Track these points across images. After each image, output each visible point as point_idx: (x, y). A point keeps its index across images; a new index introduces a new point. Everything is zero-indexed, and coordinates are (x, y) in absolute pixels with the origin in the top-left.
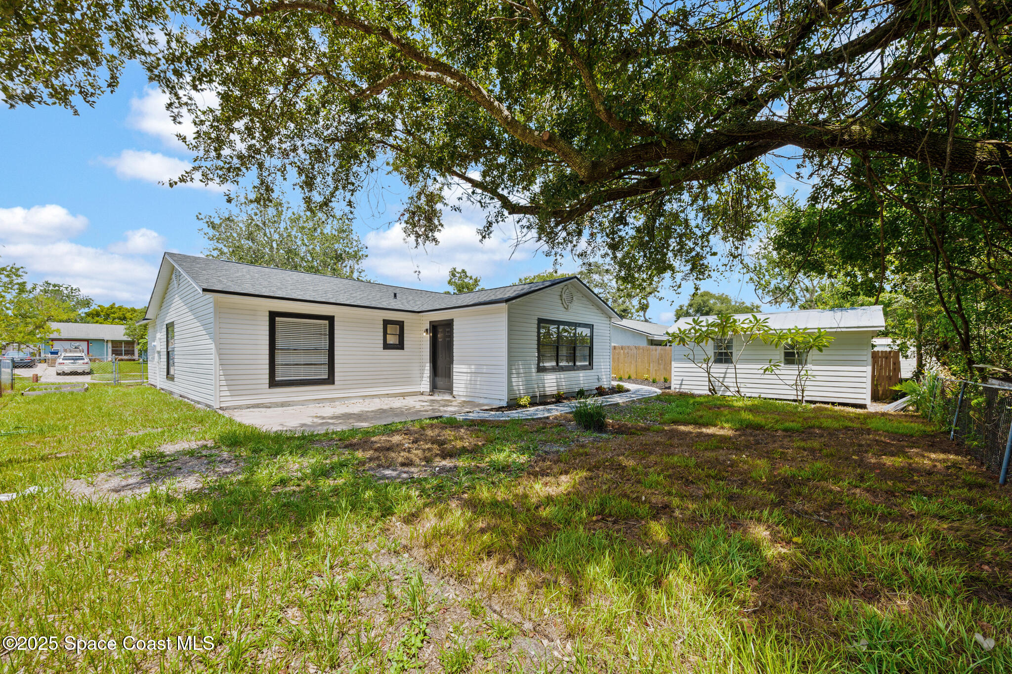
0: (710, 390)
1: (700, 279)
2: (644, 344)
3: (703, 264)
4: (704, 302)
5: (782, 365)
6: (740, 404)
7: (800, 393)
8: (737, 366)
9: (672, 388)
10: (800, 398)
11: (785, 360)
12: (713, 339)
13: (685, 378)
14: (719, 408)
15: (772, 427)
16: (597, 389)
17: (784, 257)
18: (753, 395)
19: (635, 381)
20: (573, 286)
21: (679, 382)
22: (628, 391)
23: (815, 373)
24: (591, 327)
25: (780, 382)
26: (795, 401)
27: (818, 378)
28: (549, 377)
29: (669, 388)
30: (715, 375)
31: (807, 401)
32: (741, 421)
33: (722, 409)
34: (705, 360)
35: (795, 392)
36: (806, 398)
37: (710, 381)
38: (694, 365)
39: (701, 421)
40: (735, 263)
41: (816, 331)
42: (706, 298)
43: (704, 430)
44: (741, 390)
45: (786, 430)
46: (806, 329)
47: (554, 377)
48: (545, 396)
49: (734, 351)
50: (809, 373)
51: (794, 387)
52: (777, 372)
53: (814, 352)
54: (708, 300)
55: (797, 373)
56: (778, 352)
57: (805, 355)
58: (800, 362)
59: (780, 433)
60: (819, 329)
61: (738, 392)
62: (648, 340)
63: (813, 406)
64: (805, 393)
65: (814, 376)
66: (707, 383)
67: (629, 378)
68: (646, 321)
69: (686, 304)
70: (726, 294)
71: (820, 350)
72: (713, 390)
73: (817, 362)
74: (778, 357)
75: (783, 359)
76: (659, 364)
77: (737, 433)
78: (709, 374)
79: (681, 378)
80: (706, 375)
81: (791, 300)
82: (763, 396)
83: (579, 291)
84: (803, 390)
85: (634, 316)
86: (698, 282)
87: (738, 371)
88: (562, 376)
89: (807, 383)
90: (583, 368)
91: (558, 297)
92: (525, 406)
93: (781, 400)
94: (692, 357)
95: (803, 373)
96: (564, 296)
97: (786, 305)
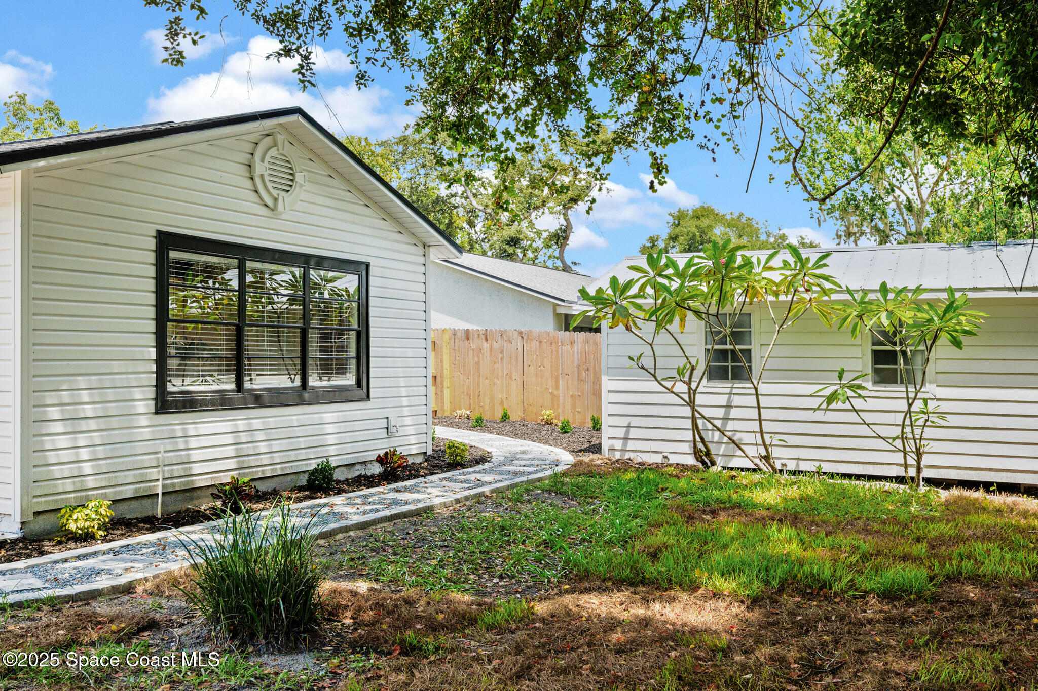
0: (697, 453)
1: (666, 143)
2: (546, 325)
3: (668, 100)
4: (703, 233)
5: (869, 385)
6: (770, 497)
7: (911, 461)
8: (763, 388)
9: (605, 447)
10: (912, 472)
11: (876, 371)
12: (697, 313)
13: (635, 422)
14: (714, 513)
15: (852, 585)
16: (380, 460)
17: (866, 88)
18: (804, 466)
19: (520, 430)
20: (295, 139)
21: (621, 433)
22: (482, 459)
23: (945, 407)
24: (362, 269)
25: (864, 430)
26: (900, 480)
27: (953, 420)
28: (204, 429)
29: (596, 449)
30: (707, 412)
31: (929, 481)
32: (766, 567)
33: (723, 517)
34: (680, 372)
35: (899, 458)
36: (927, 473)
37: (695, 426)
38: (655, 386)
39: (651, 569)
40: (742, 96)
41: (944, 295)
42: (704, 223)
43: (656, 609)
44: (775, 452)
45: (889, 595)
46: (918, 290)
47: (227, 427)
48: (190, 492)
49: (754, 347)
50: (932, 405)
51: (898, 444)
52: (858, 404)
53: (943, 349)
54: (710, 227)
55: (903, 405)
56: (857, 352)
57: (919, 360)
58: (909, 379)
59: (873, 609)
60: (951, 291)
61: (767, 458)
62: (557, 316)
63: (944, 494)
64: (926, 460)
65: (942, 415)
66: (689, 435)
67: (505, 418)
68: (566, 269)
69: (665, 236)
70: (747, 214)
71: (957, 343)
72: (704, 457)
73: (950, 379)
74: (857, 365)
75: (869, 369)
76: (580, 380)
77: (754, 616)
78: (693, 410)
79: (625, 421)
80: (687, 411)
81: (878, 230)
82: (827, 468)
83: (315, 156)
84: (919, 454)
85: (541, 258)
86: (660, 151)
87: (764, 401)
88: (257, 424)
89: (929, 433)
90: (338, 396)
91: (243, 170)
92: (87, 537)
93: (870, 478)
94: (648, 362)
95: (918, 405)
96: (260, 168)
97: (868, 242)
